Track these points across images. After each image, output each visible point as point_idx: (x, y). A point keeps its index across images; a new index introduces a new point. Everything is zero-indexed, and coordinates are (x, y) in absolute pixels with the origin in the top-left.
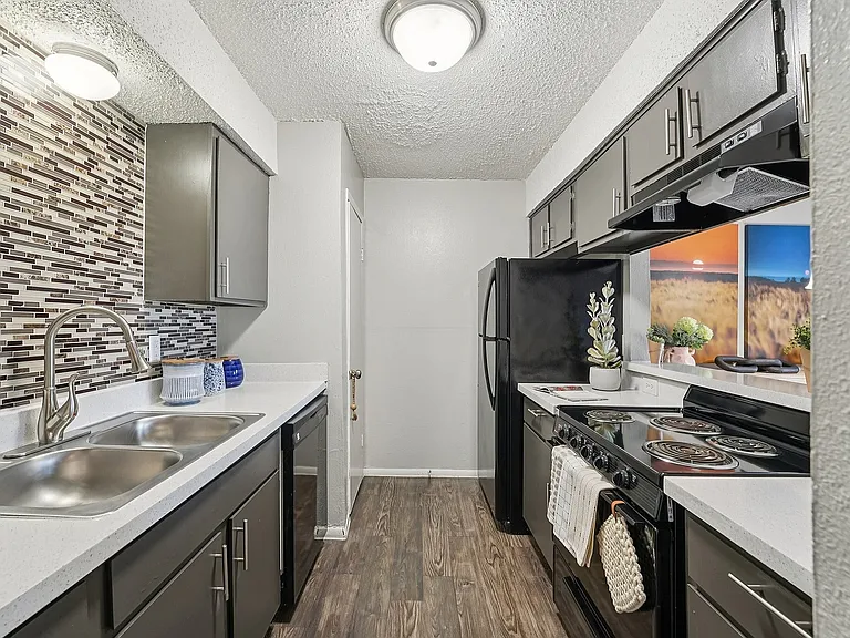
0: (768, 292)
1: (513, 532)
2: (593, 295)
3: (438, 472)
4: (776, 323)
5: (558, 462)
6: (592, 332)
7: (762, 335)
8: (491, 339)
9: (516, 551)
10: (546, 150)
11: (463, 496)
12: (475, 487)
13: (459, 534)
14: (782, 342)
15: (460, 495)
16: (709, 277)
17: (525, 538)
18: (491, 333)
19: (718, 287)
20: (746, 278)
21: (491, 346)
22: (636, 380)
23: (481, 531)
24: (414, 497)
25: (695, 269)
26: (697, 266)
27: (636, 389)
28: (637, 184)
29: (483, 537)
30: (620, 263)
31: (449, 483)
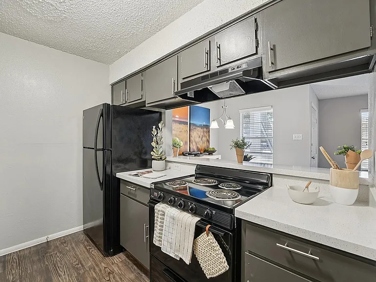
0: (195, 129)
1: (114, 254)
2: (154, 127)
3: (52, 236)
4: (198, 139)
5: (160, 213)
6: (153, 144)
7: (194, 143)
8: (99, 150)
9: (120, 265)
10: (127, 52)
11: (76, 245)
12: (83, 237)
13: (82, 272)
14: (198, 146)
15: (73, 245)
16: (181, 123)
17: (121, 255)
18: (100, 146)
19: (182, 126)
20: (190, 123)
21: (100, 154)
22: (170, 165)
23: (95, 262)
24: (39, 260)
25: (176, 119)
26: (177, 118)
27: (170, 168)
28: (184, 79)
29: (97, 265)
30: (161, 113)
31: (63, 240)
